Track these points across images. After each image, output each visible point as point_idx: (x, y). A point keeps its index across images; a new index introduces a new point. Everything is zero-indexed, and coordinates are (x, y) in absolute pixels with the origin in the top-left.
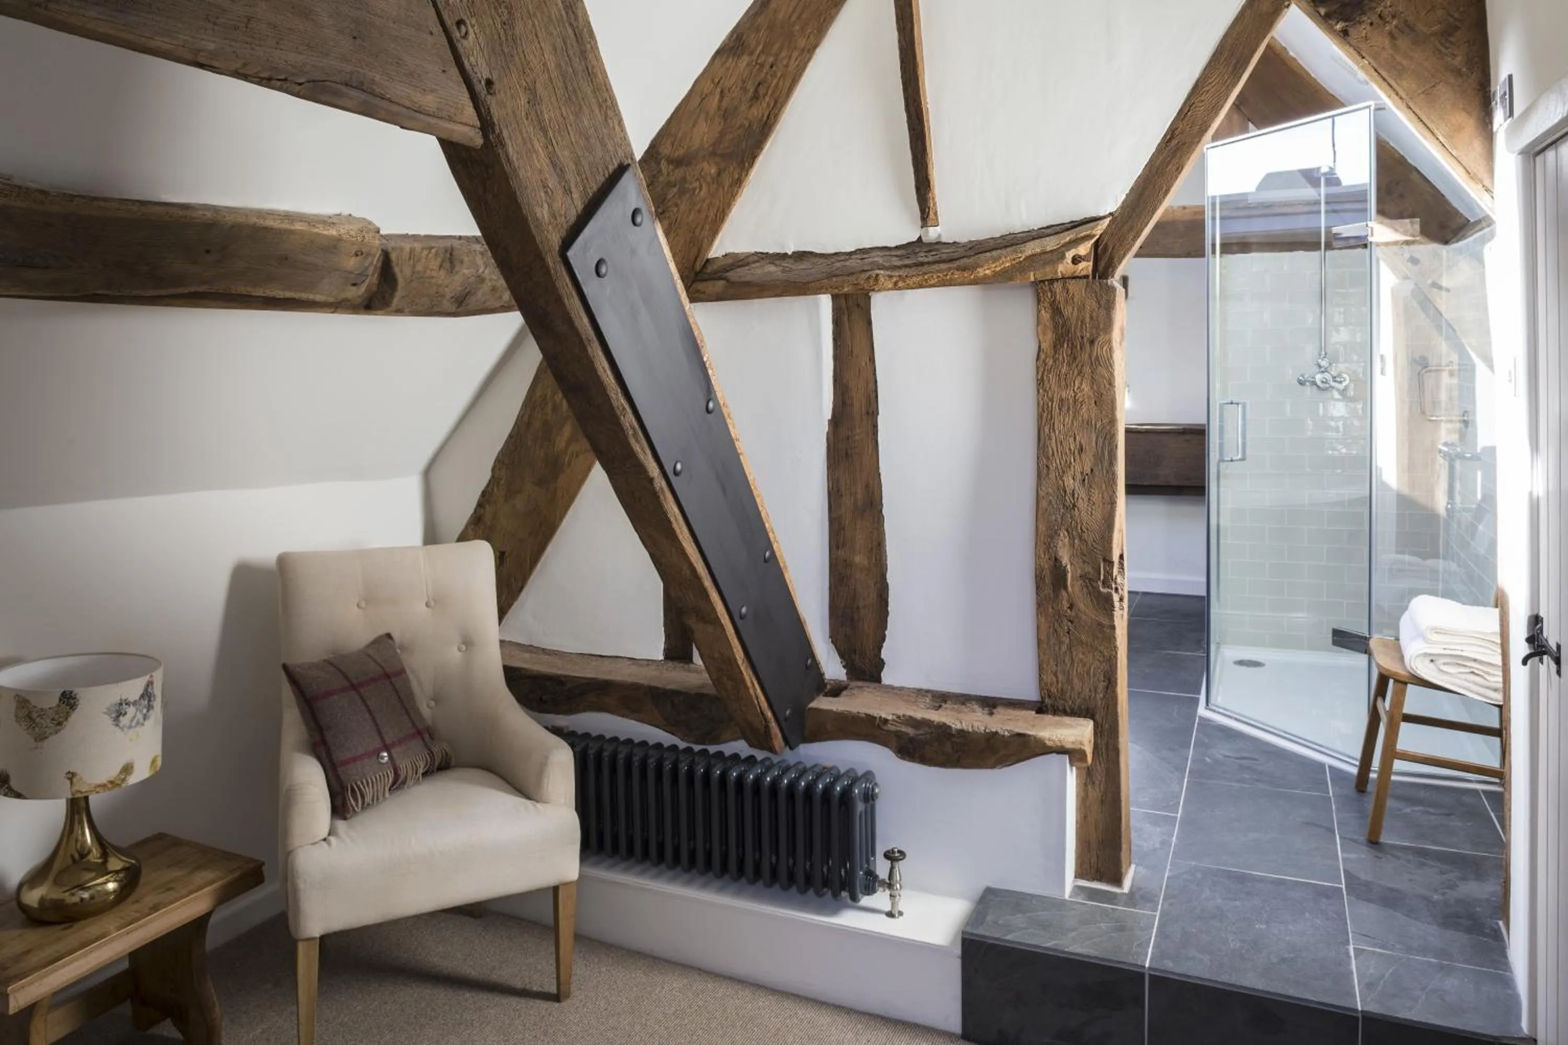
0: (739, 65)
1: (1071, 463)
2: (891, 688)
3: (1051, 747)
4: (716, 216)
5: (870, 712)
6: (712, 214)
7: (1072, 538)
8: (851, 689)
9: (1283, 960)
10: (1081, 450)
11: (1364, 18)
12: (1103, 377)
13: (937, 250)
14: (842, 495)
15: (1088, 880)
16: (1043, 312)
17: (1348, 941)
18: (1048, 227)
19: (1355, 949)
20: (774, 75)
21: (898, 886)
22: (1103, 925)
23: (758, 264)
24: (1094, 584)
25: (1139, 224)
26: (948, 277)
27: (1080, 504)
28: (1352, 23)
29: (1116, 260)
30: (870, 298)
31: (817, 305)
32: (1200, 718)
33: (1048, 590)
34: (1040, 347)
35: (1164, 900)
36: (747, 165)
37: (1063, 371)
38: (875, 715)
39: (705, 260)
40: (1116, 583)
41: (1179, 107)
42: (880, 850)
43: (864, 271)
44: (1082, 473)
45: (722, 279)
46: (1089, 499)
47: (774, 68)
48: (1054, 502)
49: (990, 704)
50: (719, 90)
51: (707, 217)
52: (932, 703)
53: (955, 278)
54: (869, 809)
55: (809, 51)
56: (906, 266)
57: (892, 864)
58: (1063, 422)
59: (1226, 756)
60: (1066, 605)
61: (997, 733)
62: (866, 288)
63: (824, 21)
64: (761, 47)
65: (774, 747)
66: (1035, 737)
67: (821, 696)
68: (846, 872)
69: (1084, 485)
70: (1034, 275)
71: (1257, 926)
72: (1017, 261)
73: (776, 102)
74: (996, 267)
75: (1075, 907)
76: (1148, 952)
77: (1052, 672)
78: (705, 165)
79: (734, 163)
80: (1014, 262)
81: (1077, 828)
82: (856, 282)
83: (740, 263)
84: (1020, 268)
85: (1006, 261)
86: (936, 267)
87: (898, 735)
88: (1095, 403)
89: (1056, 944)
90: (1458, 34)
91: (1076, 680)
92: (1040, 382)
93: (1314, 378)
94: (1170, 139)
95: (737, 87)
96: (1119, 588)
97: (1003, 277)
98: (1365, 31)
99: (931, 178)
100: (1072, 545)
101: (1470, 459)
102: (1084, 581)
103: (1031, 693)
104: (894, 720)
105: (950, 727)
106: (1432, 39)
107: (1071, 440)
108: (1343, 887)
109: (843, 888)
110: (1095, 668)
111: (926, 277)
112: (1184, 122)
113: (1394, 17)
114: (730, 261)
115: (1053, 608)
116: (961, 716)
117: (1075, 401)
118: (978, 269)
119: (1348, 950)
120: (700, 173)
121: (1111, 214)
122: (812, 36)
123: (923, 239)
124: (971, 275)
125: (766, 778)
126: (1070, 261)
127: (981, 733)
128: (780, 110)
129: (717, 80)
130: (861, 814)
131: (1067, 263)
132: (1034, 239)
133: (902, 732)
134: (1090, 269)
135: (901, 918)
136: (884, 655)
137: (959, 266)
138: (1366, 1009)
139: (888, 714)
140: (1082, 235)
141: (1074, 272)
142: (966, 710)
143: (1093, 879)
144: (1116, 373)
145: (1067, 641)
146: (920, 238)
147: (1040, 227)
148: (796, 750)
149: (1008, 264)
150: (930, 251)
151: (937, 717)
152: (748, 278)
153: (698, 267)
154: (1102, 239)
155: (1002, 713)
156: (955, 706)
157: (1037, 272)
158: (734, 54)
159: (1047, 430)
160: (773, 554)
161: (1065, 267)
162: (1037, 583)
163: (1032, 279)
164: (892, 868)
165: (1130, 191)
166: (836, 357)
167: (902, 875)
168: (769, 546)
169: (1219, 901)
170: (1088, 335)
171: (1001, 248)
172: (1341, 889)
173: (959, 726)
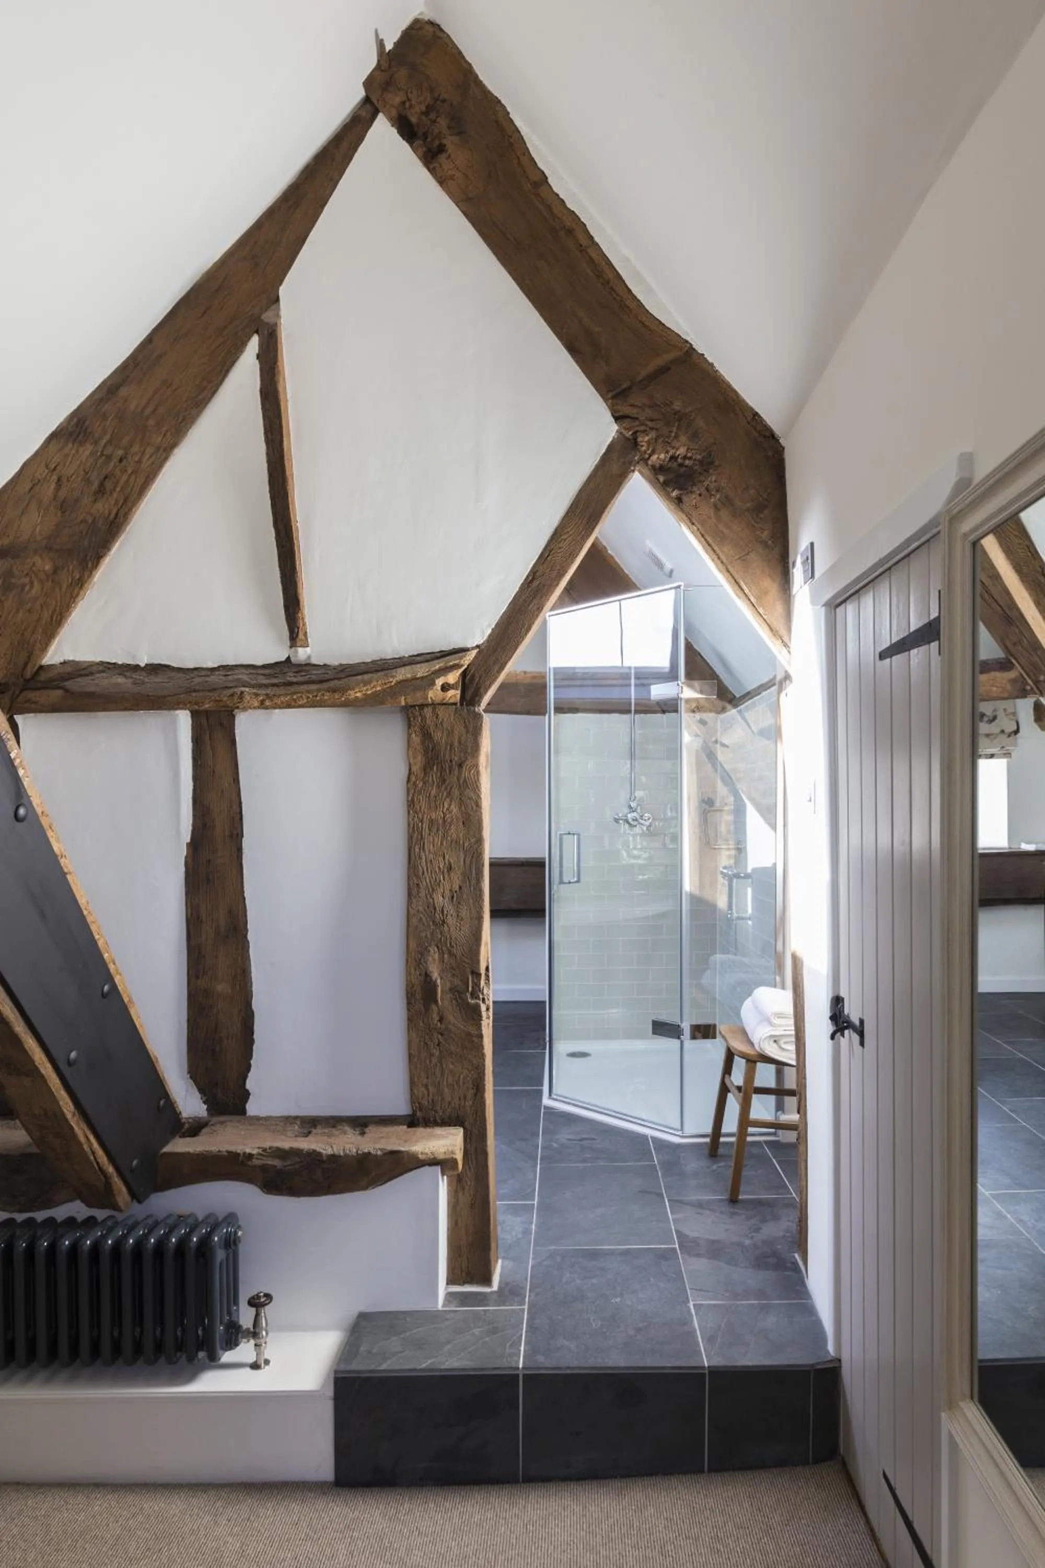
0: (81, 452)
1: (440, 881)
2: (258, 1119)
3: (422, 1161)
4: (52, 617)
5: (232, 1148)
6: (46, 615)
7: (442, 953)
8: (212, 1125)
9: (639, 1330)
10: (450, 868)
11: (695, 489)
12: (470, 798)
13: (307, 671)
14: (201, 921)
15: (460, 1284)
16: (413, 735)
17: (687, 1298)
18: (418, 655)
19: (694, 1305)
20: (124, 471)
21: (264, 1333)
22: (476, 1331)
23: (104, 675)
24: (463, 996)
25: (504, 656)
26: (318, 698)
27: (450, 920)
28: (685, 492)
29: (482, 690)
30: (234, 717)
31: (174, 723)
32: (546, 1107)
33: (419, 1006)
34: (410, 769)
35: (530, 1291)
36: (90, 564)
37: (433, 792)
38: (239, 1151)
39: (36, 668)
40: (483, 994)
41: (540, 552)
42: (244, 1296)
43: (227, 687)
44: (451, 890)
45: (59, 688)
46: (458, 916)
47: (124, 463)
48: (424, 919)
49: (361, 1123)
50: (55, 477)
51: (39, 619)
52: (301, 1130)
53: (326, 700)
54: (231, 1255)
55: (165, 450)
56: (274, 685)
57: (257, 1311)
58: (432, 842)
59: (569, 1140)
60: (436, 1017)
61: (369, 1153)
62: (231, 705)
63: (183, 420)
64: (107, 437)
65: (117, 1204)
66: (407, 1152)
67: (177, 1137)
68: (204, 1329)
69: (452, 901)
70: (405, 699)
71: (613, 1301)
72: (388, 685)
73: (125, 501)
74: (367, 690)
75: (448, 1316)
76: (520, 1350)
77: (423, 1085)
78: (37, 559)
79: (75, 562)
80: (385, 687)
81: (448, 1235)
82: (217, 698)
83: (83, 672)
84: (392, 692)
85: (377, 685)
86: (305, 687)
87: (264, 1169)
88: (463, 823)
89: (431, 1363)
90: (766, 512)
91: (446, 1090)
92: (411, 804)
93: (626, 816)
94: (531, 581)
95: (78, 477)
96: (486, 998)
97: (374, 701)
98: (694, 501)
99: (300, 598)
100: (442, 960)
101: (744, 878)
102: (453, 995)
103: (402, 1108)
104: (259, 1154)
105: (320, 1153)
106: (746, 513)
107: (441, 859)
108: (677, 1246)
109: (200, 1347)
110: (464, 1078)
111: (295, 697)
112: (545, 565)
113: (718, 491)
114: (69, 669)
115: (423, 1022)
116: (332, 1140)
117: (444, 821)
118: (349, 692)
119: (689, 1307)
120: (31, 569)
121: (478, 646)
122: (169, 434)
123: (293, 659)
124: (342, 697)
125: (107, 1241)
126: (439, 688)
127: (353, 1156)
128: (130, 509)
129: (53, 467)
130: (221, 1264)
131: (437, 690)
132: (404, 665)
133: (267, 1165)
134: (459, 697)
135: (267, 1367)
136: (249, 1085)
137: (330, 688)
138: (712, 1364)
139: (253, 1149)
140: (451, 663)
141: (444, 699)
142: (337, 1133)
143: (464, 1283)
144: (482, 796)
145: (437, 1053)
146: (289, 658)
147: (411, 654)
148: (146, 1203)
149: (379, 688)
150: (300, 671)
151: (305, 1144)
152: (92, 689)
153: (29, 673)
154: (468, 670)
155: (373, 1132)
156: (326, 1131)
157: (408, 697)
158: (75, 440)
159: (417, 850)
160: (114, 987)
161: (434, 694)
162: (408, 998)
163: (403, 703)
164: (257, 1315)
165: (496, 625)
166: (196, 778)
167: (269, 1321)
168: (110, 979)
169: (578, 1281)
170: (456, 759)
171: (371, 672)
172: (675, 1249)
173: (330, 1152)
